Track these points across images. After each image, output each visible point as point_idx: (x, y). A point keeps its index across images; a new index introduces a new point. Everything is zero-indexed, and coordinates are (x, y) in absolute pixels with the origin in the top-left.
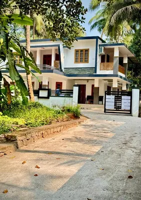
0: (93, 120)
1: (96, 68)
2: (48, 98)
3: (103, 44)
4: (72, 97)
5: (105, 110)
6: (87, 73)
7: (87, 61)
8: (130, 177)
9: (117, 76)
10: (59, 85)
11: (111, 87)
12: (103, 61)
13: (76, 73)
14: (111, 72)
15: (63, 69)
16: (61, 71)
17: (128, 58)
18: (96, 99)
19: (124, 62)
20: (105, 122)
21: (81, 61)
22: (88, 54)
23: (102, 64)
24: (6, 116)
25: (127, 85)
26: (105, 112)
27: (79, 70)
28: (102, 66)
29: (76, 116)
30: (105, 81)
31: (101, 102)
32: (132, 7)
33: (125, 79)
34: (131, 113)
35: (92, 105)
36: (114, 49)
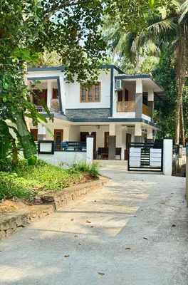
0: (117, 181)
1: (111, 109)
2: (52, 153)
3: (120, 75)
4: (85, 151)
5: (129, 167)
6: (99, 116)
7: (98, 99)
8: (174, 226)
9: (141, 120)
10: (59, 134)
11: (130, 135)
12: (120, 99)
13: (83, 116)
14: (132, 115)
15: (64, 110)
16: (62, 113)
17: (155, 93)
18: (111, 153)
19: (149, 100)
20: (132, 183)
21: (90, 100)
22: (99, 89)
23: (120, 102)
24: (22, 178)
25: (153, 131)
26: (129, 170)
27: (88, 111)
28: (119, 106)
29: (93, 176)
30: (123, 127)
31: (118, 157)
32: (160, 26)
33: (151, 124)
34: (162, 171)
35: (106, 161)
36: (135, 82)
